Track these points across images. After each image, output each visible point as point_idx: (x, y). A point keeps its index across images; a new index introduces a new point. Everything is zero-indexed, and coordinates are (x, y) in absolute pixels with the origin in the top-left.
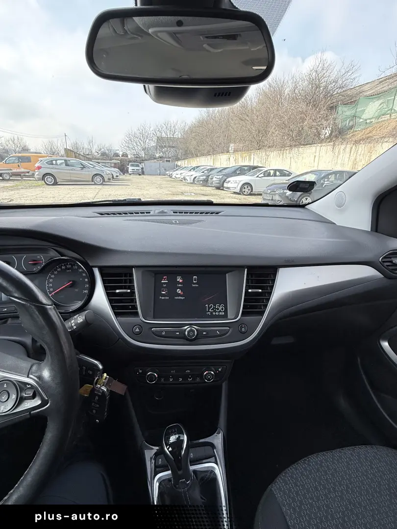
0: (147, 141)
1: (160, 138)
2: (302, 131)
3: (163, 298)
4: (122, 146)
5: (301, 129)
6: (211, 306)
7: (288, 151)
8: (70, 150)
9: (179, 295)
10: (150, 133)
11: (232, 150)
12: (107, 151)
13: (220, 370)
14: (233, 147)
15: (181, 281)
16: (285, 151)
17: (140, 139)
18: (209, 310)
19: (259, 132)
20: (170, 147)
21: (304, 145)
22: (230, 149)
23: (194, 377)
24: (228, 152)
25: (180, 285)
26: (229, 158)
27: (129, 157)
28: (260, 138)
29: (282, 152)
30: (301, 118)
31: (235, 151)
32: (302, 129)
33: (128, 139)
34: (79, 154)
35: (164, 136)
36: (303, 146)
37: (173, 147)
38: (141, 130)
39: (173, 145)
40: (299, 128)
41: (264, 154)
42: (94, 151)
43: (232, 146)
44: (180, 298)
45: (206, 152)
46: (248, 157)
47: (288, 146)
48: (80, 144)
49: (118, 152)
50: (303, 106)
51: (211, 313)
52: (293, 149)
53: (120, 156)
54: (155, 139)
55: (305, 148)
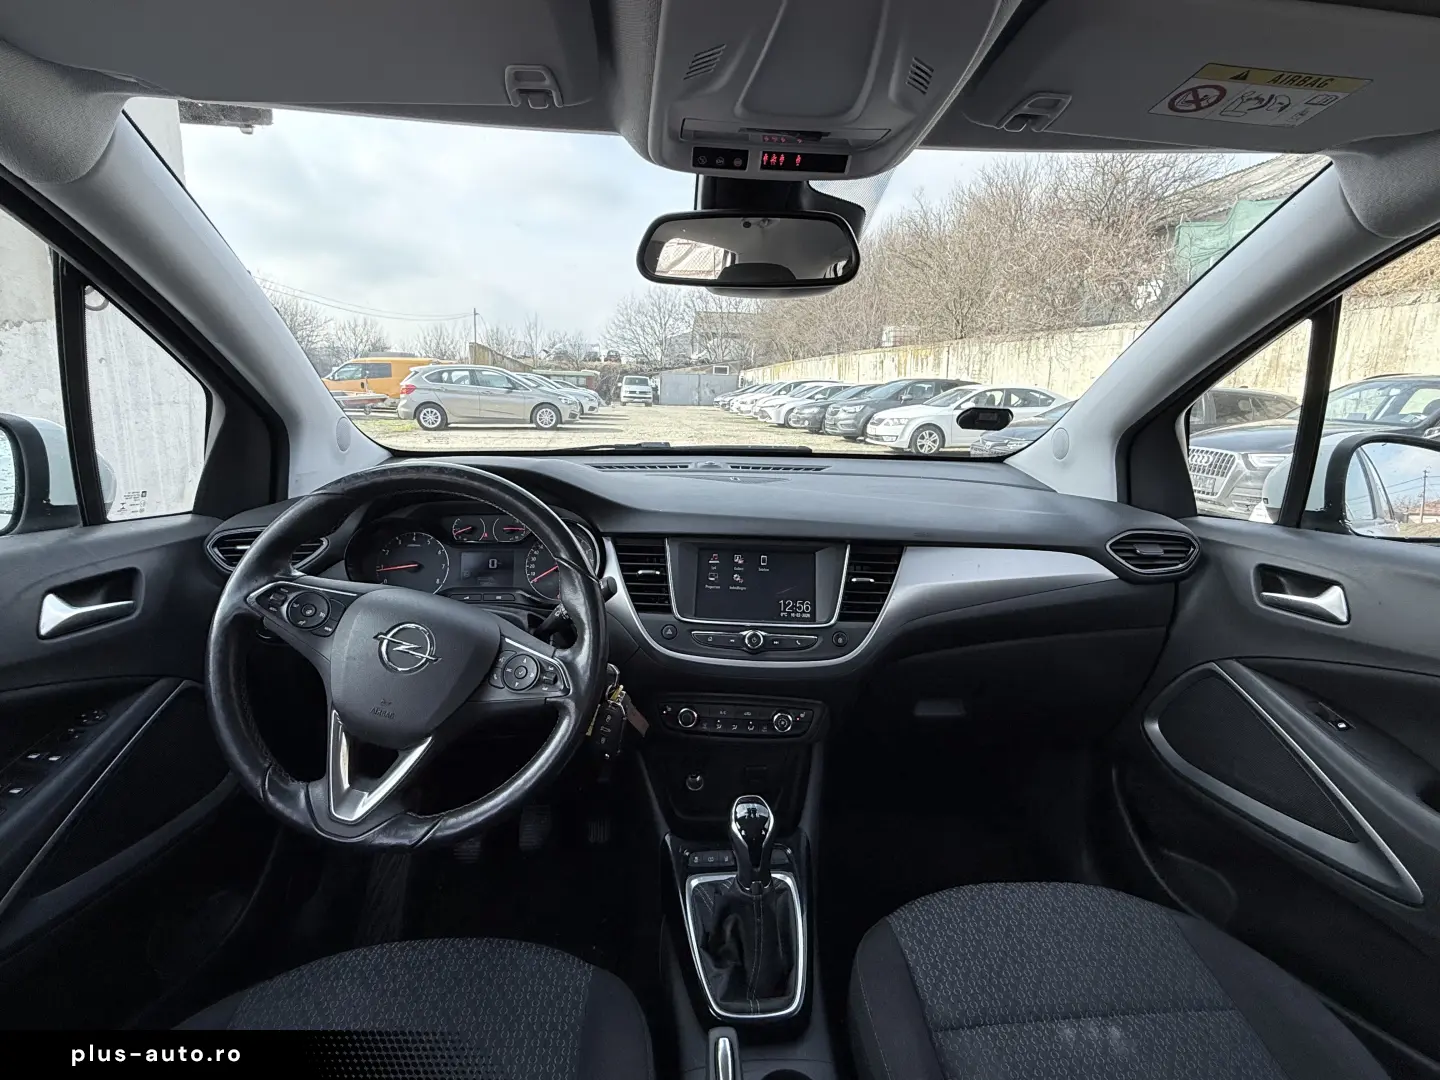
0: (671, 322)
1: (702, 315)
2: (1080, 290)
3: (711, 587)
4: (608, 336)
5: (1075, 285)
6: (789, 603)
7: (1042, 340)
8: (483, 347)
9: (736, 584)
10: (677, 302)
11: (888, 340)
12: (570, 349)
13: (802, 715)
14: (892, 334)
15: (740, 562)
16: (1033, 341)
17: (652, 318)
18: (785, 609)
19: (962, 295)
20: (726, 335)
21: (1086, 325)
22: (884, 338)
23: (758, 724)
24: (879, 345)
25: (739, 569)
26: (882, 362)
27: (624, 361)
28: (965, 310)
29: (1025, 343)
30: (1074, 257)
31: (899, 343)
32: (1081, 284)
33: (621, 319)
34: (503, 357)
35: (714, 310)
36: (1083, 329)
37: (734, 336)
38: (656, 297)
39: (736, 332)
40: (1071, 283)
41: (976, 349)
42: (538, 349)
43: (889, 332)
44: (738, 588)
45: (818, 347)
46: (931, 358)
47: (1042, 330)
48: (506, 332)
49: (596, 349)
50: (1078, 228)
51: (789, 613)
52: (1056, 337)
53: (602, 359)
54: (690, 318)
55: (1089, 334)
